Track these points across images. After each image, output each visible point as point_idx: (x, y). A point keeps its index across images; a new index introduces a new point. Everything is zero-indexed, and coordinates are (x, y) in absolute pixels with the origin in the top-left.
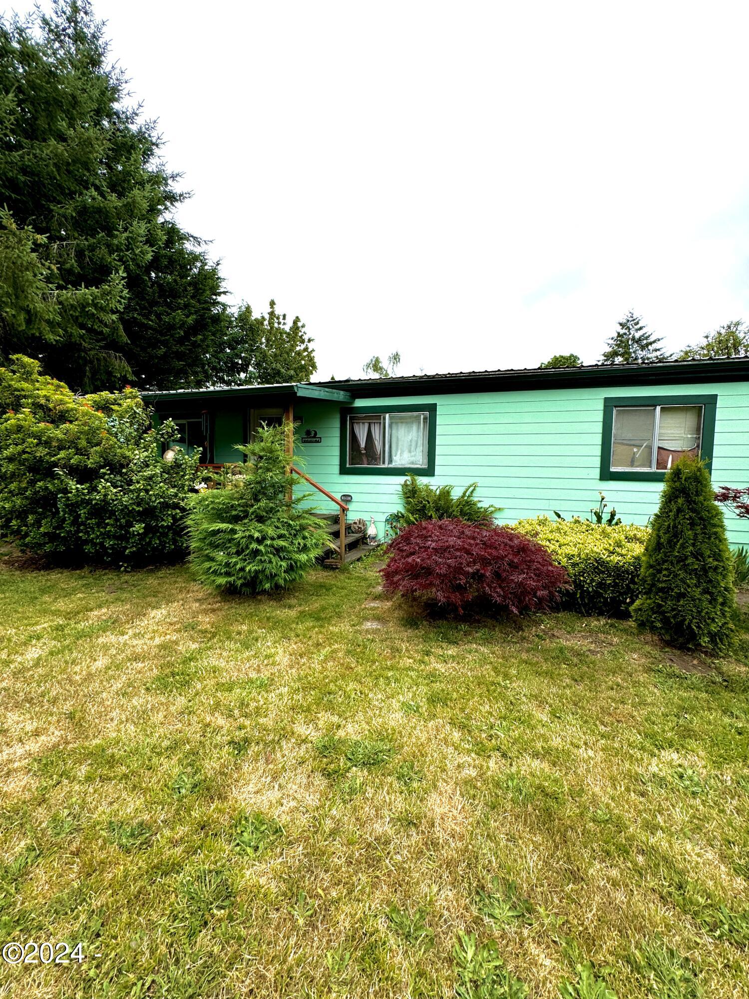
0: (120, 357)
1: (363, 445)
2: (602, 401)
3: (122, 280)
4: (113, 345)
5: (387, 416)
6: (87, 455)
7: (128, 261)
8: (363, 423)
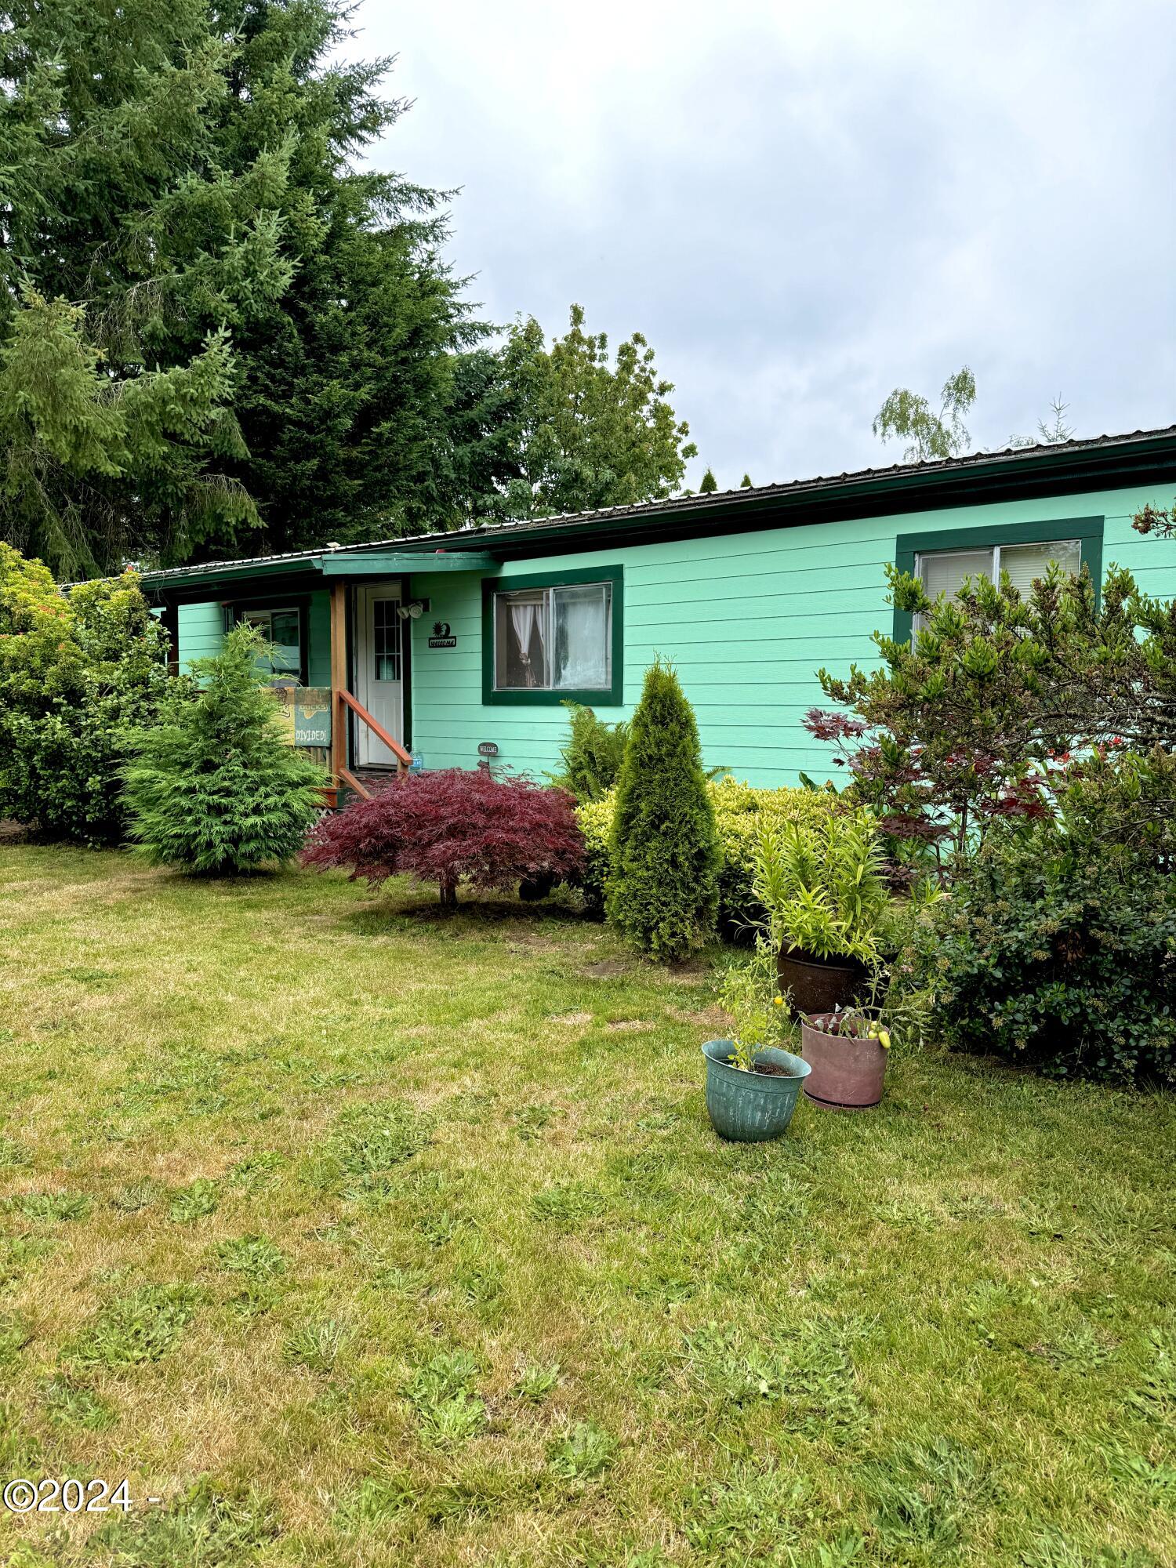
0: (237, 484)
1: (525, 648)
2: (892, 545)
3: (224, 343)
4: (221, 463)
5: (551, 590)
6: (43, 679)
7: (248, 299)
8: (525, 606)
